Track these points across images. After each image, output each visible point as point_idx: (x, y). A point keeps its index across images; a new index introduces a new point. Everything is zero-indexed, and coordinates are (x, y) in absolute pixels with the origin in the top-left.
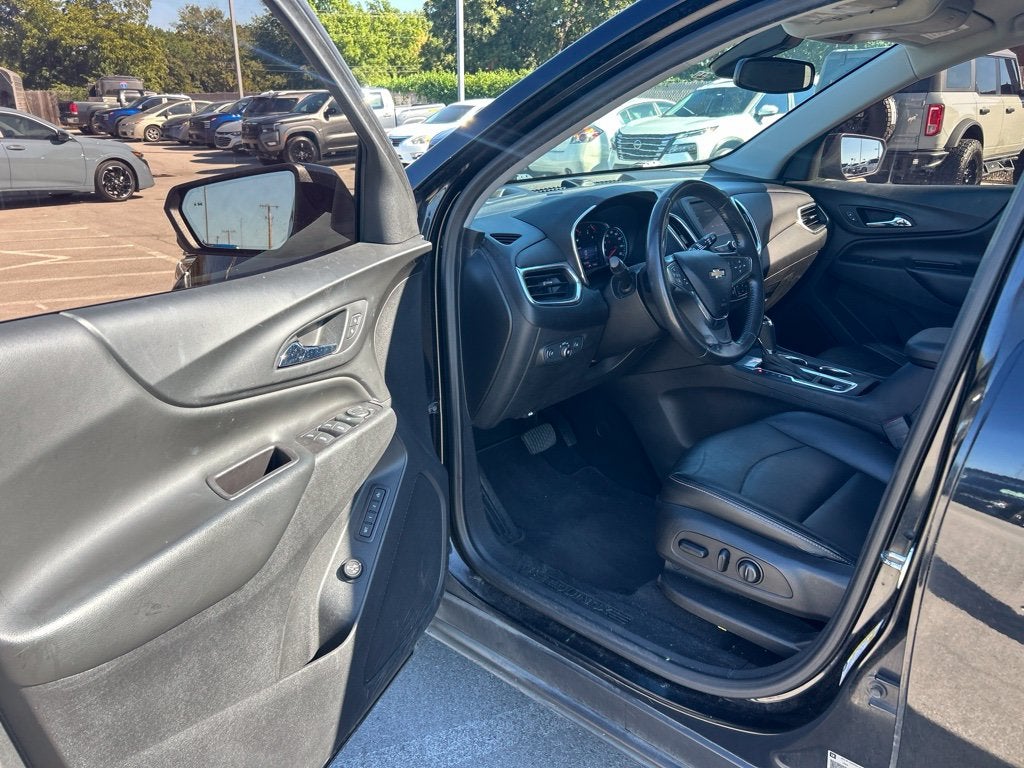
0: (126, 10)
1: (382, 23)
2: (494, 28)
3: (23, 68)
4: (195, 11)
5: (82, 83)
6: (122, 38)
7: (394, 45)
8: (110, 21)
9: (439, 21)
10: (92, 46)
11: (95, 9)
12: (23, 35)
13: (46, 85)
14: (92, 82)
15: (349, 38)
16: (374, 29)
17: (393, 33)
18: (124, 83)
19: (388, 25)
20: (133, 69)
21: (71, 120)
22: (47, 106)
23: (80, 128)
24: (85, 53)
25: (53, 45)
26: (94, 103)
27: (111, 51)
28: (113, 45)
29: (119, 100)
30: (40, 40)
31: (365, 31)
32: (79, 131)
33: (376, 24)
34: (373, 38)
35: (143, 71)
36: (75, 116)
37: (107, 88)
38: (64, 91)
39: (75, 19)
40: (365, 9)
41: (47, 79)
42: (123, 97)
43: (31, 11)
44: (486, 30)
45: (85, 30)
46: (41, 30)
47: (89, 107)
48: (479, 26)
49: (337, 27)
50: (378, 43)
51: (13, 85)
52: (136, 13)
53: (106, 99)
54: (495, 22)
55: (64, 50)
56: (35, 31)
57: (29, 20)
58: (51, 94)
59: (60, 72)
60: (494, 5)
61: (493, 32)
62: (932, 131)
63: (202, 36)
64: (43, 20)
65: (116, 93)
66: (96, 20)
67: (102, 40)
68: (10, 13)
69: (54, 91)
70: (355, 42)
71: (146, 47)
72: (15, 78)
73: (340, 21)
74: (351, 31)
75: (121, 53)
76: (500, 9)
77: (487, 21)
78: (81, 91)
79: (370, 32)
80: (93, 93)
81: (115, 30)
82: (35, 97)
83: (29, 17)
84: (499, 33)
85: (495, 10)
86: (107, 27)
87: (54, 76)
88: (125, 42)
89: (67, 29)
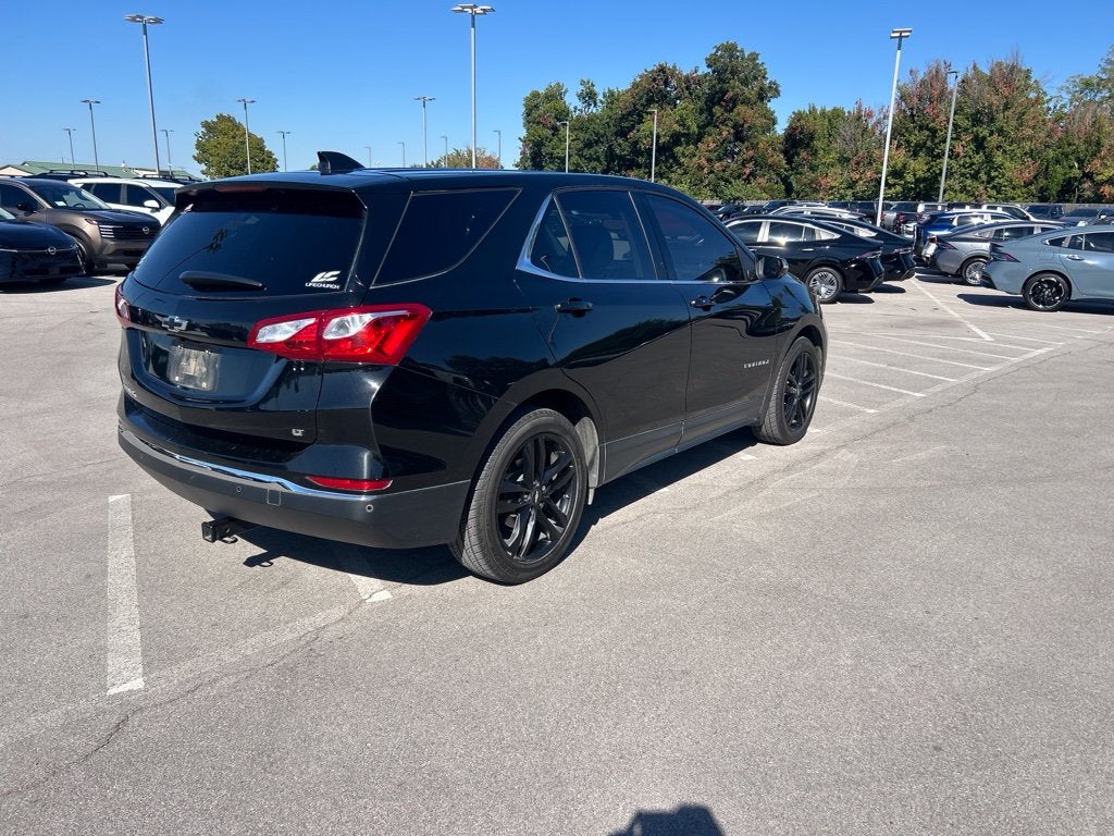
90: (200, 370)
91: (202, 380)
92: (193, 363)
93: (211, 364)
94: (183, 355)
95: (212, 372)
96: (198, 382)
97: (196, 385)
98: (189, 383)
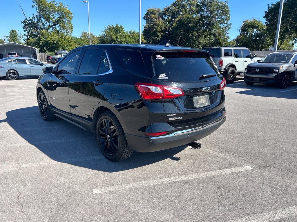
0: (66, 34)
1: (132, 36)
2: (160, 38)
3: (39, 47)
4: (85, 33)
5: (54, 51)
6: (64, 40)
7: (135, 42)
8: (62, 36)
9: (146, 36)
10: (57, 42)
11: (58, 33)
12: (40, 39)
13: (45, 52)
14: (56, 51)
15: (123, 40)
16: (130, 38)
17: (135, 39)
18: (63, 52)
19: (134, 37)
20: (66, 48)
21: (49, 60)
22: (45, 57)
23: (52, 62)
24: (55, 44)
25: (47, 42)
26: (55, 57)
27: (61, 44)
28: (62, 42)
29: (61, 56)
30: (44, 41)
31: (128, 38)
32: (51, 63)
33: (131, 37)
34: (130, 40)
35: (69, 48)
36: (50, 59)
37: (59, 53)
38: (49, 53)
39: (53, 36)
40: (128, 33)
41: (45, 50)
42: (62, 55)
43: (43, 34)
44: (158, 39)
45: (55, 39)
46: (45, 38)
47: (54, 57)
48: (156, 37)
49: (120, 37)
50: (131, 42)
51: (36, 52)
52: (68, 34)
53: (58, 55)
54: (160, 36)
55: (50, 43)
56: (43, 39)
57: (42, 36)
58: (46, 54)
59: (49, 49)
60: (160, 32)
61: (159, 39)
62: (221, 65)
63: (87, 39)
64: (45, 36)
65: (61, 54)
66: (58, 36)
67: (59, 41)
68: (38, 34)
69: (47, 53)
70: (125, 41)
71: (70, 43)
72: (37, 50)
73: (121, 36)
74: (124, 38)
75: (64, 44)
76: (162, 33)
77: (158, 36)
78: (53, 53)
79: (129, 39)
80: (56, 54)
81: (63, 39)
82: (42, 54)
83: (42, 35)
84: (161, 39)
85: (160, 33)
86: (61, 38)
87: (47, 50)
88: (65, 41)
89: (51, 38)
90: (204, 101)
91: (205, 103)
92: (201, 100)
93: (207, 98)
94: (198, 99)
95: (207, 100)
96: (205, 104)
97: (204, 105)
98: (202, 105)
